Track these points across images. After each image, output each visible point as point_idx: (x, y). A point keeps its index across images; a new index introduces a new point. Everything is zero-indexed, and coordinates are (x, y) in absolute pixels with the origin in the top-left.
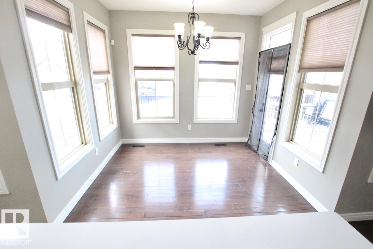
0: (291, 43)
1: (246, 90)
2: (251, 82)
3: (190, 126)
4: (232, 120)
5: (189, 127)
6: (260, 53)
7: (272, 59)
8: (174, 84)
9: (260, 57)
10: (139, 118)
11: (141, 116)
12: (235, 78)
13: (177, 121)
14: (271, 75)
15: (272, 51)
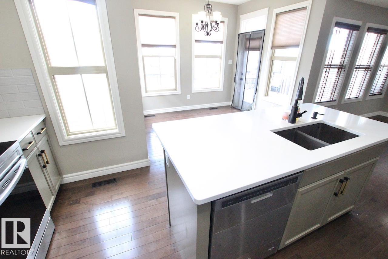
0: (265, 29)
1: (229, 64)
2: (232, 58)
3: (189, 95)
4: (219, 88)
5: (189, 97)
6: (239, 35)
7: (250, 39)
8: (175, 60)
9: (239, 38)
10: (146, 92)
11: (148, 89)
12: (220, 55)
13: (178, 91)
14: (249, 52)
15: (250, 33)
